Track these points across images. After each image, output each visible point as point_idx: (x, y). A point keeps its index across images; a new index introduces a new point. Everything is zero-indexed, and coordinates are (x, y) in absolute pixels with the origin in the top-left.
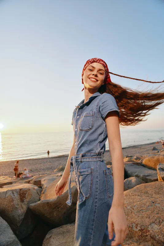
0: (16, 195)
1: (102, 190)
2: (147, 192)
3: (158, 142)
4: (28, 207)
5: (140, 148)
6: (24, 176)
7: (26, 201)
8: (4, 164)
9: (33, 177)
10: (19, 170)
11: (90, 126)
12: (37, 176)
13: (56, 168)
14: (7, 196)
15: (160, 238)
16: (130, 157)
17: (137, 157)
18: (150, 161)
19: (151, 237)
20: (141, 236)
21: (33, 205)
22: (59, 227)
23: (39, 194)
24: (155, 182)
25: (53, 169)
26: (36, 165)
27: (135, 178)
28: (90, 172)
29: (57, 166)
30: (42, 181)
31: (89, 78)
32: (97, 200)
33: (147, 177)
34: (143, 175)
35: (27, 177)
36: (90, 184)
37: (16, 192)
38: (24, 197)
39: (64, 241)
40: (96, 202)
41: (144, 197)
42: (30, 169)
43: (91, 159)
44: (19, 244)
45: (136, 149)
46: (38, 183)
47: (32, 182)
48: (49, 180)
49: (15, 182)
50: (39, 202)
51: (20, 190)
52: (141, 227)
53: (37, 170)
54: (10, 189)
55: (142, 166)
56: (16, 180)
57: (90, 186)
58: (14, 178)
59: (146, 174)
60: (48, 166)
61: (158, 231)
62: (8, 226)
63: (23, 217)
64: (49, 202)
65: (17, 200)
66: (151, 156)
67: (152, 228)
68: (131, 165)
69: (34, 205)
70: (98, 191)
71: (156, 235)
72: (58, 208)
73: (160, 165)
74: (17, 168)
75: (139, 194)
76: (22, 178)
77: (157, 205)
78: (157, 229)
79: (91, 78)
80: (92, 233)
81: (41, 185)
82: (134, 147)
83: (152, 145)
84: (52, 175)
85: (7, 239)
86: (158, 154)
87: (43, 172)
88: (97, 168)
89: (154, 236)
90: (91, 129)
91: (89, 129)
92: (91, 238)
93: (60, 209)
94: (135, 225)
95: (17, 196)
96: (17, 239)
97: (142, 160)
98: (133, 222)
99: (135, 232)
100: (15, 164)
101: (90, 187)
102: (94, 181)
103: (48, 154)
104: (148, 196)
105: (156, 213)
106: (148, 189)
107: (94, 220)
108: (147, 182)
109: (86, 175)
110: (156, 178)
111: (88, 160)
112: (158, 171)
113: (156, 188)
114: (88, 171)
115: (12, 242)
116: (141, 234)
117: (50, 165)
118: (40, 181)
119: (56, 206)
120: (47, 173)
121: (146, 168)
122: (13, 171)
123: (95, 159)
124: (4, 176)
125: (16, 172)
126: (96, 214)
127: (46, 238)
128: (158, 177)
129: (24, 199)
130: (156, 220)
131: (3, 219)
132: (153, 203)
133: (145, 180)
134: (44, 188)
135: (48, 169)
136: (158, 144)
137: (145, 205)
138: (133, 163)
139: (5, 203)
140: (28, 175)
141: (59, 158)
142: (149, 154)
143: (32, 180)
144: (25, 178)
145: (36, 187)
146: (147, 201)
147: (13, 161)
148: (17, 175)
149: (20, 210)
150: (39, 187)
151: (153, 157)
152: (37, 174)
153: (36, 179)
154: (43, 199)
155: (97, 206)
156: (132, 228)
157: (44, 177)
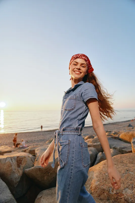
0: (14, 161)
1: (78, 159)
2: (123, 162)
3: (133, 120)
4: (24, 172)
5: (118, 124)
6: (21, 146)
7: (22, 167)
8: (5, 136)
9: (29, 147)
10: (17, 141)
11: (73, 107)
12: (32, 146)
13: (48, 140)
14: (7, 162)
15: (133, 201)
16: (109, 132)
17: (115, 132)
18: (125, 136)
19: (125, 200)
20: (117, 199)
21: (27, 170)
22: (49, 189)
23: (33, 161)
24: (130, 153)
25: (45, 141)
26: (31, 137)
27: (113, 150)
28: (68, 143)
29: (49, 138)
30: (35, 150)
31: (74, 71)
32: (73, 167)
33: (123, 149)
34: (120, 147)
35: (24, 147)
36: (67, 153)
37: (14, 159)
38: (21, 163)
39: (52, 201)
40: (72, 169)
41: (120, 166)
42: (26, 141)
43: (70, 132)
44: (15, 202)
45: (115, 126)
46: (32, 152)
47: (27, 151)
48: (41, 149)
49: (14, 151)
50: (32, 168)
51: (18, 157)
52: (116, 191)
53: (32, 141)
54: (9, 156)
55: (119, 140)
56: (15, 149)
57: (67, 154)
58: (13, 147)
59: (122, 147)
60: (41, 138)
61: (130, 195)
62: (7, 186)
63: (19, 180)
64: (41, 168)
65: (15, 165)
66: (127, 132)
67: (126, 192)
68: (110, 139)
69: (29, 170)
70: (74, 160)
71: (130, 198)
72: (48, 173)
73: (134, 139)
74: (16, 139)
75: (116, 163)
76: (20, 147)
77: (131, 173)
78: (130, 193)
79: (76, 71)
80: (68, 195)
81: (35, 153)
82: (113, 124)
83: (128, 122)
84: (44, 146)
85: (5, 198)
86: (133, 130)
87: (37, 143)
88: (74, 140)
89: (127, 199)
90: (73, 109)
91: (71, 109)
92: (67, 200)
93: (50, 174)
94: (111, 189)
95: (14, 163)
96: (13, 198)
97: (119, 135)
98: (110, 187)
99: (111, 195)
100: (14, 136)
101: (67, 156)
102: (70, 151)
103: (42, 128)
104: (123, 165)
105: (130, 179)
106: (124, 159)
107: (70, 184)
108: (123, 153)
109: (64, 145)
110: (130, 150)
111: (67, 133)
112: (132, 144)
113: (130, 158)
114: (66, 142)
115: (9, 200)
116: (116, 197)
117: (43, 137)
118: (34, 151)
119: (47, 172)
120: (40, 144)
121: (122, 142)
122: (13, 141)
123: (73, 132)
124: (5, 146)
125: (15, 142)
126: (71, 179)
127: (38, 197)
128: (132, 149)
129: (21, 165)
130: (129, 185)
131: (3, 181)
132: (128, 171)
133: (122, 151)
134: (37, 156)
135: (41, 141)
136: (133, 122)
137: (120, 172)
138: (111, 137)
139: (5, 167)
140: (25, 146)
141: (51, 132)
142: (125, 129)
143: (27, 150)
144: (22, 147)
145: (31, 156)
146: (122, 169)
147: (12, 133)
148: (15, 145)
149: (17, 174)
150: (33, 155)
151: (128, 133)
152: (32, 144)
153: (31, 149)
154: (36, 165)
155: (73, 173)
156: (109, 191)
157: (37, 147)
